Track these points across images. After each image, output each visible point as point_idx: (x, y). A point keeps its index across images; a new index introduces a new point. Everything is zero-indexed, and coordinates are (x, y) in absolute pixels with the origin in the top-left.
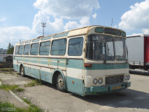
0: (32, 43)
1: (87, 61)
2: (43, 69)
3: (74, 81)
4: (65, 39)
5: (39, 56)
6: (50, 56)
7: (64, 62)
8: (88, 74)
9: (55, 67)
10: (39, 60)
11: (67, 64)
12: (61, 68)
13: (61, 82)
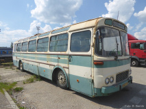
0: (29, 40)
1: (96, 58)
2: (41, 65)
3: (79, 80)
4: (67, 34)
5: (36, 52)
6: (49, 52)
7: (66, 58)
8: (99, 73)
9: (56, 64)
10: (37, 56)
11: (70, 61)
12: (62, 65)
13: (62, 79)
